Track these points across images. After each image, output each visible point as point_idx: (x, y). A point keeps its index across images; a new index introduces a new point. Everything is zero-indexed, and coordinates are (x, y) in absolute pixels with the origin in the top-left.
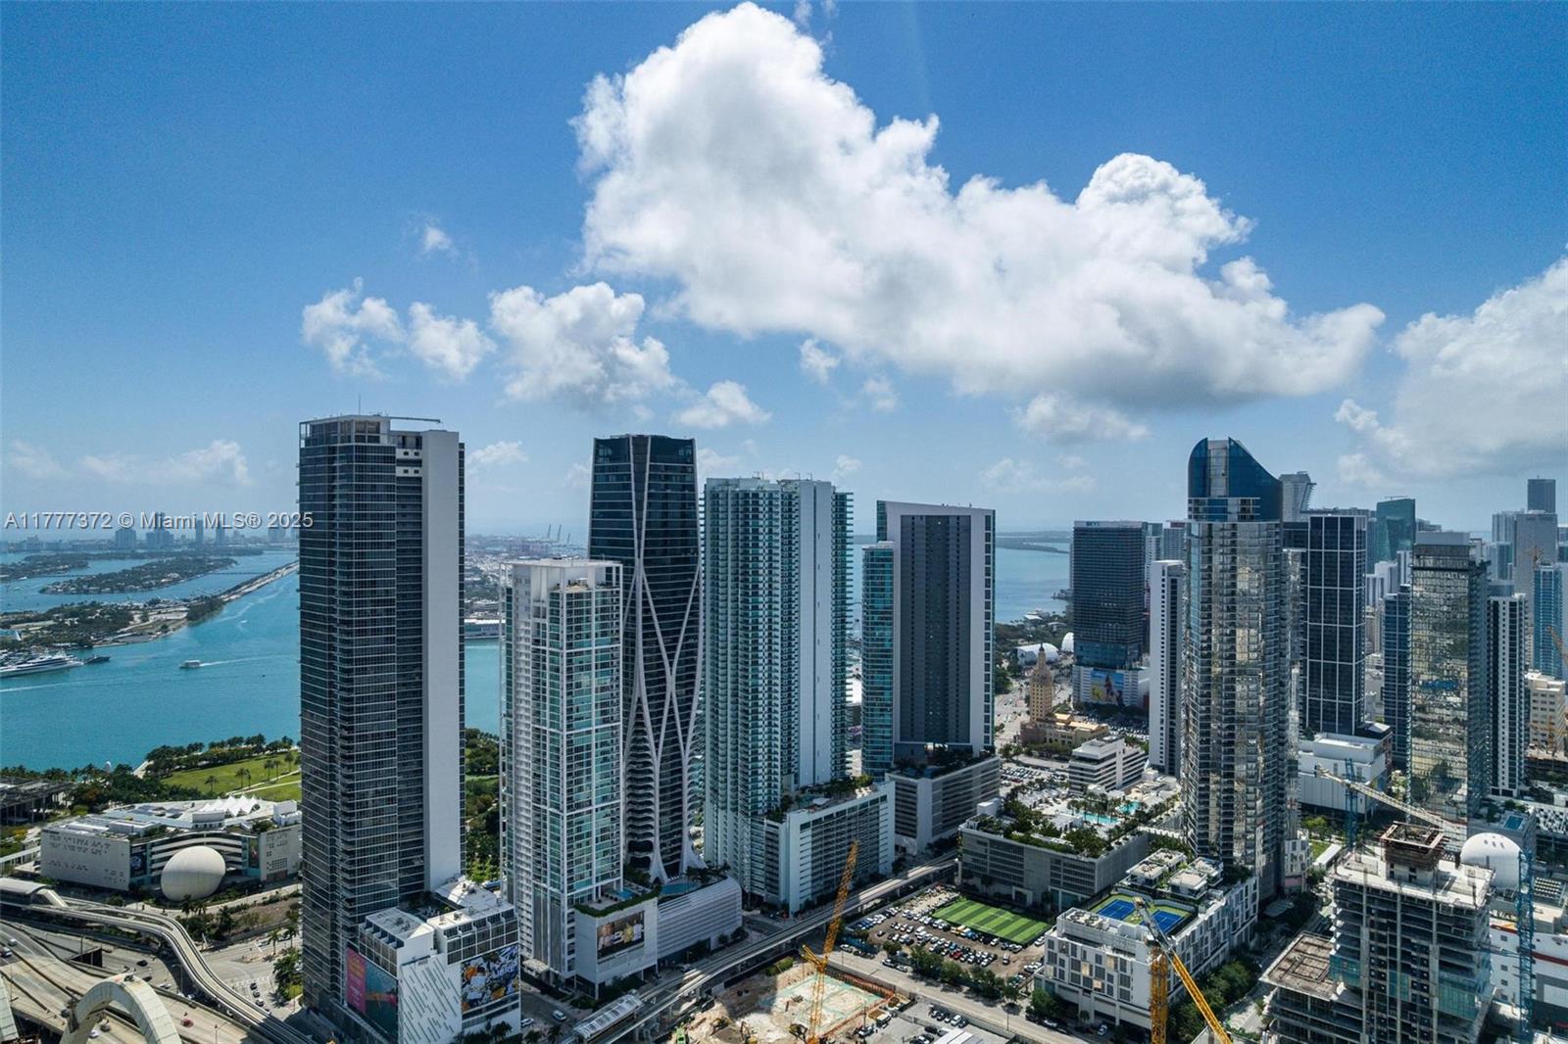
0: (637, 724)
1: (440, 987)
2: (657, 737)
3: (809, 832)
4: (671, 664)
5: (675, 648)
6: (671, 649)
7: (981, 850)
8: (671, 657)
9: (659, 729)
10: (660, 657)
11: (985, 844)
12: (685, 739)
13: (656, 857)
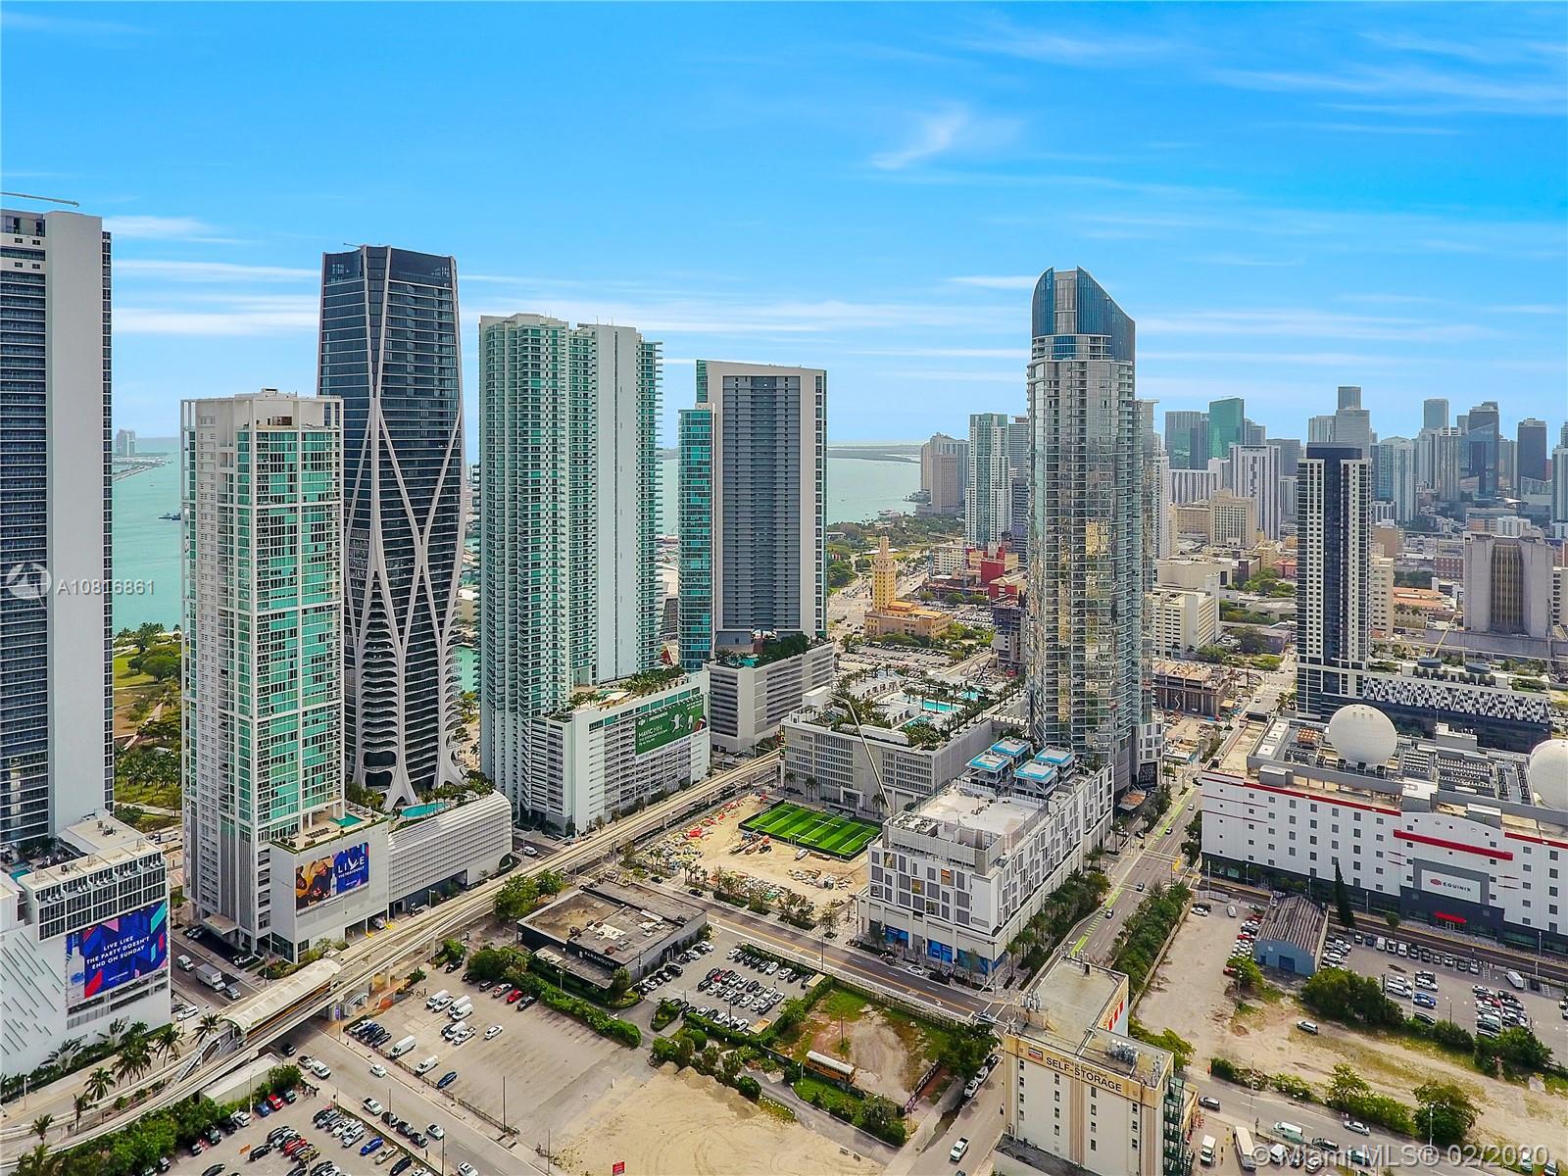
0: (374, 605)
1: (27, 973)
2: (401, 622)
3: (601, 732)
4: (421, 531)
5: (427, 511)
6: (421, 514)
7: (805, 746)
8: (421, 522)
9: (405, 611)
10: (407, 522)
11: (810, 739)
12: (441, 624)
13: (400, 773)
